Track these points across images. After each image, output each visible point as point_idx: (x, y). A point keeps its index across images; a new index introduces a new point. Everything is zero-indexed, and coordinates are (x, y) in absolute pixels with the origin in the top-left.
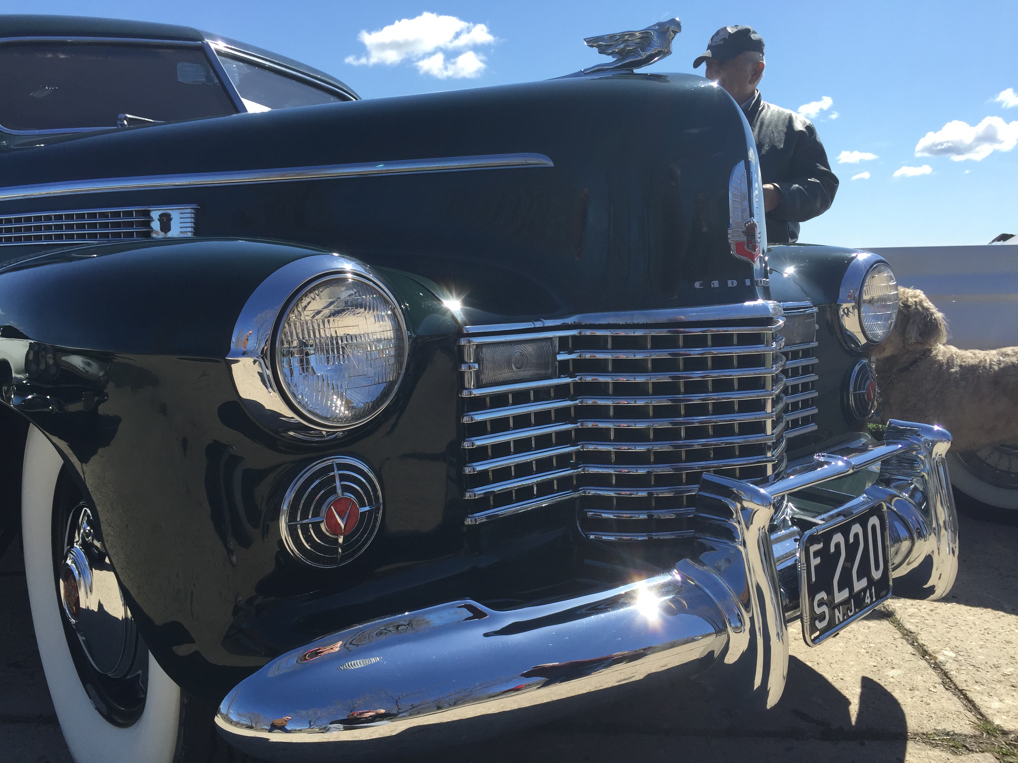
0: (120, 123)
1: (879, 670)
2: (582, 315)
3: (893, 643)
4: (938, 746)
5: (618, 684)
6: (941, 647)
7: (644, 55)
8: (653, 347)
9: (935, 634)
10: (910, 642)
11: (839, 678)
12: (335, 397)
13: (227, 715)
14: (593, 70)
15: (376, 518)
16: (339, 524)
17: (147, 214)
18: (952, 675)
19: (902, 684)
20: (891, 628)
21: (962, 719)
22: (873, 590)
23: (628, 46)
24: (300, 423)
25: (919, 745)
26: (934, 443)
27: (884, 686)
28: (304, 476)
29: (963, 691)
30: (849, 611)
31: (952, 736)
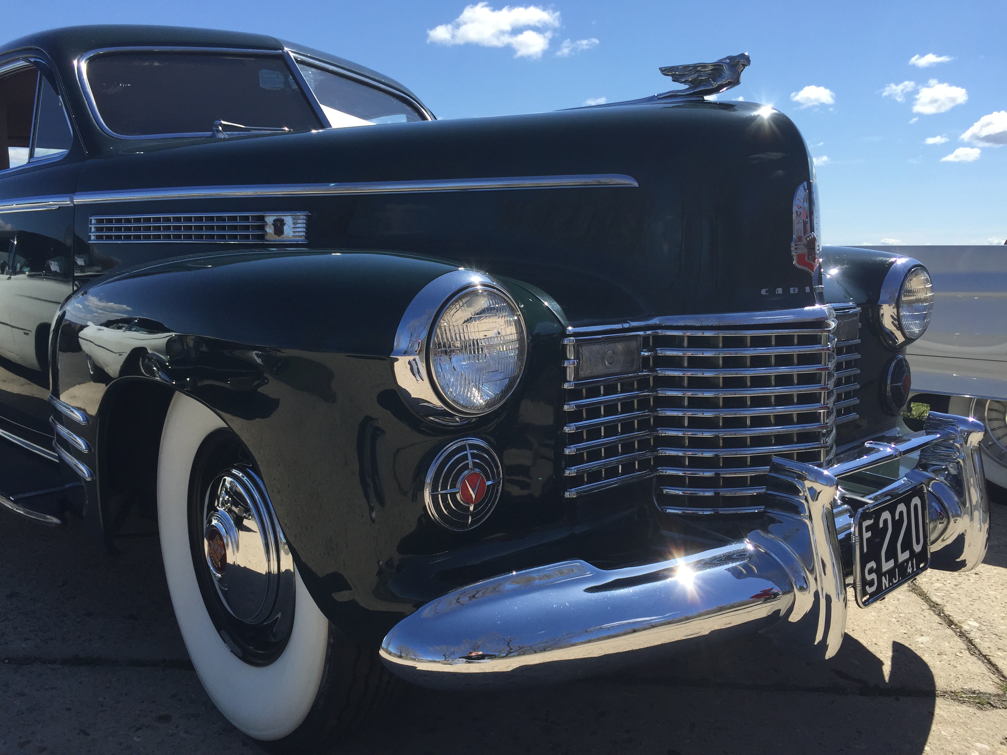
0: (215, 129)
1: (909, 637)
2: (662, 317)
3: (922, 613)
4: (965, 703)
5: (686, 638)
6: (966, 618)
7: (715, 85)
8: (724, 346)
9: (959, 606)
10: (937, 613)
11: (873, 643)
12: (474, 389)
13: (387, 649)
14: (667, 95)
15: (498, 490)
16: (471, 495)
17: (262, 218)
18: (977, 642)
19: (931, 649)
20: (919, 600)
21: (987, 680)
22: (914, 562)
23: (701, 76)
24: (445, 410)
25: (948, 701)
26: (969, 433)
27: (914, 651)
28: (444, 454)
29: (987, 656)
30: (894, 579)
31: (978, 694)
